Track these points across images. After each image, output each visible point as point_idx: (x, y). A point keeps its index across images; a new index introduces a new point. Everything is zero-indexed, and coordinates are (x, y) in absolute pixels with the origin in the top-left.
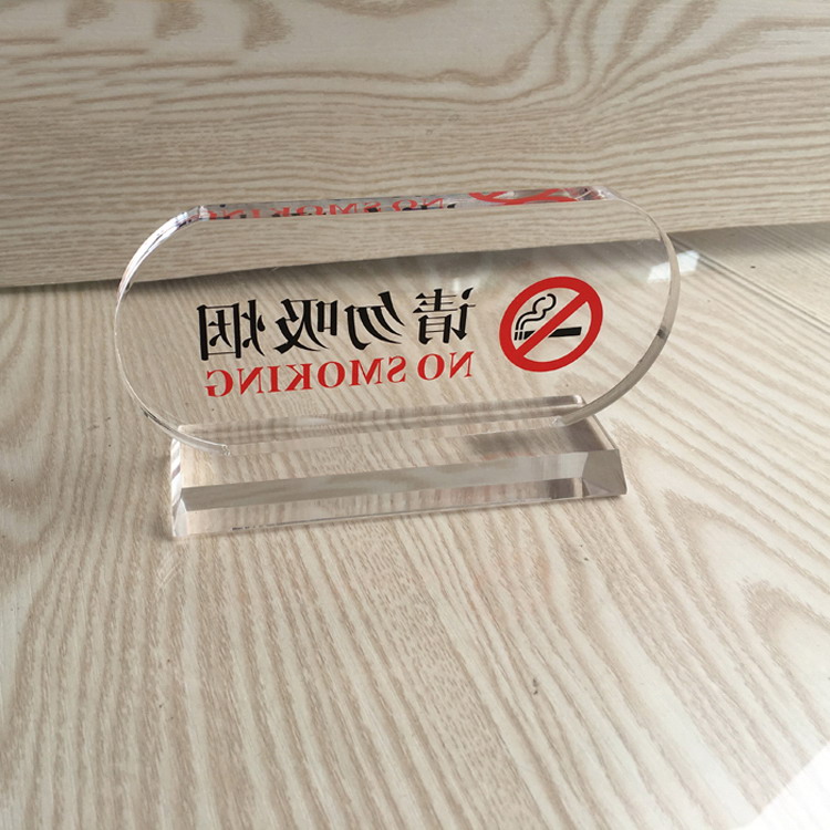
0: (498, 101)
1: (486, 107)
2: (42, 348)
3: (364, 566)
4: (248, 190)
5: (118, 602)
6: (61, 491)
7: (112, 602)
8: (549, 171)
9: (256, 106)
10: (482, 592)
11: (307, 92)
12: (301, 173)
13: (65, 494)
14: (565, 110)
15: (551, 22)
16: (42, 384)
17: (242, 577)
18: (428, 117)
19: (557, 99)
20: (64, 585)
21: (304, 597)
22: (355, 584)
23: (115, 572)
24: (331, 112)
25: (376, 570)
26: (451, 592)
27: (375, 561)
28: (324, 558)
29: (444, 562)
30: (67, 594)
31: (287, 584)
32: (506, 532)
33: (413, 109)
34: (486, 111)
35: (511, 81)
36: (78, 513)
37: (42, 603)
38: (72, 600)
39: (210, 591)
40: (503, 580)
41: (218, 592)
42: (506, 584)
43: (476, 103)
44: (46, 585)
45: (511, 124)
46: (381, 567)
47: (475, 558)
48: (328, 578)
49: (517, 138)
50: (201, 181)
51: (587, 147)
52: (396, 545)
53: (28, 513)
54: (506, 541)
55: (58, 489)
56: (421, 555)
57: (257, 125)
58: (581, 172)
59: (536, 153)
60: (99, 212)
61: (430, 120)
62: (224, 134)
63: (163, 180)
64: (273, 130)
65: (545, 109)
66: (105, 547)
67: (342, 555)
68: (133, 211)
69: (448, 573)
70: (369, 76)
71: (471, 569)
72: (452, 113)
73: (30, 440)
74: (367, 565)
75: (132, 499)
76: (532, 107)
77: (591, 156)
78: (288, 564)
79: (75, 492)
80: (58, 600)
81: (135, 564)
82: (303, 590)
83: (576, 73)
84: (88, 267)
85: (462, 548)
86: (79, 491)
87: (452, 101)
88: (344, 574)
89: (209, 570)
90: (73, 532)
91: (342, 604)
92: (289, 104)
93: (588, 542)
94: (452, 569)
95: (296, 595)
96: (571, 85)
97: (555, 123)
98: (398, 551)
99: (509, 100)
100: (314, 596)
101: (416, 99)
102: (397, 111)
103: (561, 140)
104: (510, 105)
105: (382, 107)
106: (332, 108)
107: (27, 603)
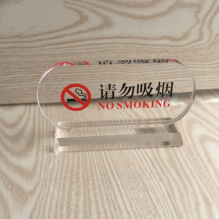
0: (180, 46)
1: (176, 48)
2: (34, 124)
3: (138, 203)
4: (100, 75)
5: (58, 213)
6: (40, 173)
7: (56, 213)
8: (197, 68)
9: (103, 48)
10: (177, 214)
11: (119, 43)
12: (117, 69)
13: (41, 174)
14: (202, 49)
15: (198, 21)
16: (34, 136)
17: (98, 205)
18: (158, 51)
19: (200, 45)
20: (41, 206)
21: (118, 213)
22: (134, 209)
23: (57, 202)
24: (127, 49)
25: (141, 204)
26: (166, 213)
27: (141, 201)
28: (124, 199)
29: (164, 203)
30: (42, 210)
31: (112, 209)
32: (185, 192)
33: (153, 48)
34: (176, 49)
35: (185, 40)
36: (45, 181)
37: (34, 212)
38: (44, 211)
39: (87, 210)
40: (184, 210)
41: (90, 210)
42: (185, 211)
43: (173, 46)
44: (35, 206)
45: (185, 53)
46: (143, 204)
47: (174, 201)
48: (126, 207)
49: (186, 57)
50: (85, 72)
51: (210, 60)
52: (148, 196)
53: (30, 180)
54: (185, 196)
55: (39, 173)
56: (156, 200)
57: (103, 53)
58: (208, 68)
59: (192, 62)
60: (53, 82)
61: (158, 52)
62: (92, 56)
63: (73, 72)
64: (108, 55)
65: (196, 48)
66: (54, 193)
67: (130, 198)
68: (63, 81)
69: (165, 206)
70: (139, 38)
71: (173, 206)
72: (165, 50)
73: (31, 155)
74: (138, 202)
75: (62, 177)
76: (191, 48)
77: (211, 63)
78: (113, 202)
79: (45, 174)
80: (39, 212)
81: (63, 200)
82: (118, 211)
83: (206, 37)
84: (49, 99)
85: (170, 198)
86: (46, 173)
87: (165, 46)
88: (131, 205)
89: (87, 202)
90: (44, 188)
91: (131, 216)
92: (113, 47)
93: (212, 197)
94: (167, 205)
95: (115, 212)
96: (204, 41)
97: (199, 53)
98: (149, 198)
99: (184, 46)
100: (121, 213)
101: (154, 45)
102: (148, 49)
103: (201, 58)
104: (184, 47)
105: (143, 48)
106: (127, 48)
107: (29, 212)
